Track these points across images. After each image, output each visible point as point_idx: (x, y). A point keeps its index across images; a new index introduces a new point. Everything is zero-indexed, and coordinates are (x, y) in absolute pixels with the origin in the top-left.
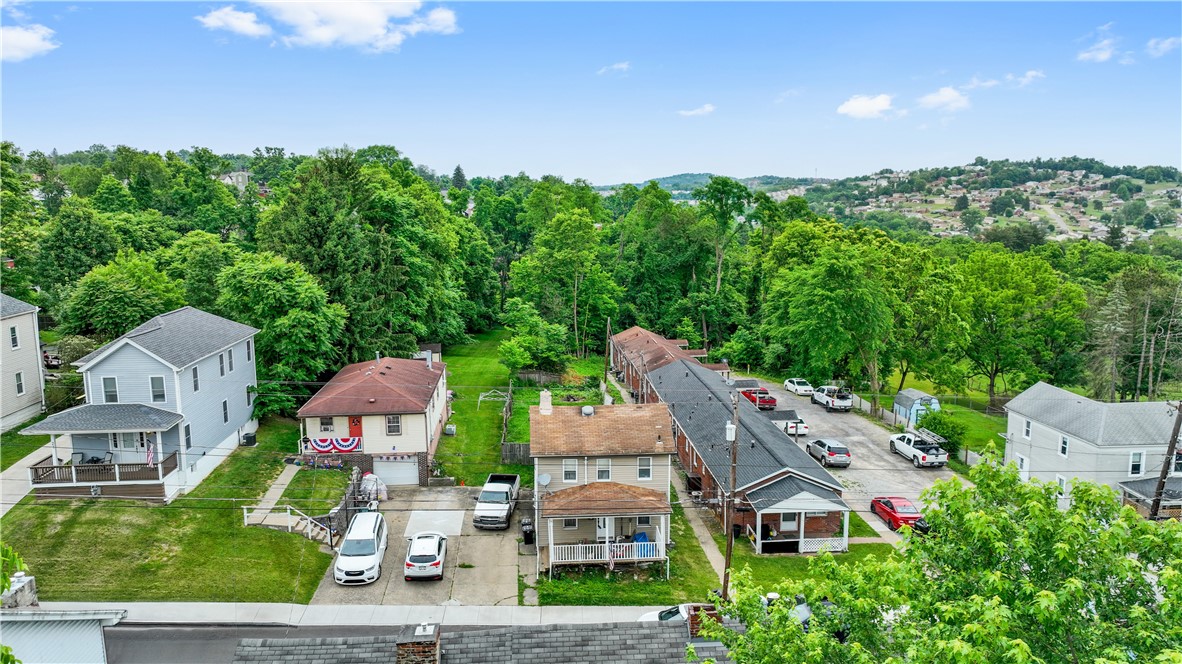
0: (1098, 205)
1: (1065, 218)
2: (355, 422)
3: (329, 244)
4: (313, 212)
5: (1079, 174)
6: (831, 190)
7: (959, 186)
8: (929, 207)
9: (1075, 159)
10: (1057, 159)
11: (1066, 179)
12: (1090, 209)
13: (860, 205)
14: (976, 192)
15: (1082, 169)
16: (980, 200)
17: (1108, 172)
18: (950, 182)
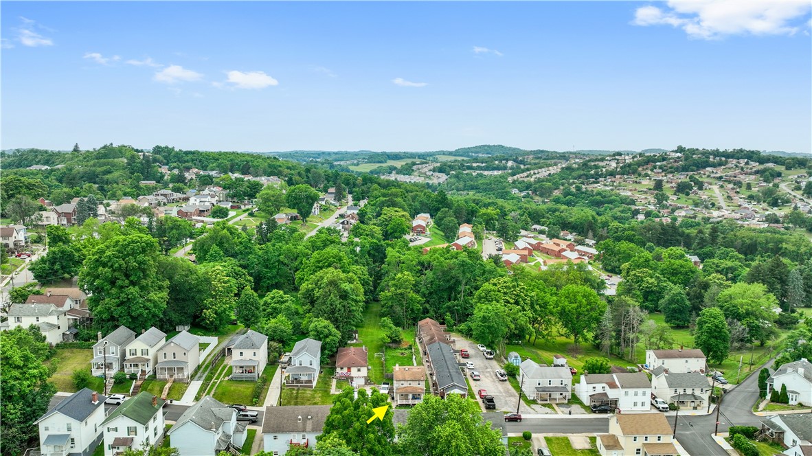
0: (749, 187)
1: (725, 196)
2: (349, 369)
3: (336, 315)
4: (331, 305)
5: (743, 162)
6: (578, 169)
7: (661, 170)
8: (638, 187)
9: (741, 151)
10: (730, 150)
11: (733, 166)
12: (744, 188)
13: (594, 183)
14: (670, 176)
15: (745, 158)
16: (671, 182)
17: (762, 160)
18: (655, 167)
